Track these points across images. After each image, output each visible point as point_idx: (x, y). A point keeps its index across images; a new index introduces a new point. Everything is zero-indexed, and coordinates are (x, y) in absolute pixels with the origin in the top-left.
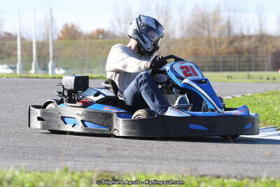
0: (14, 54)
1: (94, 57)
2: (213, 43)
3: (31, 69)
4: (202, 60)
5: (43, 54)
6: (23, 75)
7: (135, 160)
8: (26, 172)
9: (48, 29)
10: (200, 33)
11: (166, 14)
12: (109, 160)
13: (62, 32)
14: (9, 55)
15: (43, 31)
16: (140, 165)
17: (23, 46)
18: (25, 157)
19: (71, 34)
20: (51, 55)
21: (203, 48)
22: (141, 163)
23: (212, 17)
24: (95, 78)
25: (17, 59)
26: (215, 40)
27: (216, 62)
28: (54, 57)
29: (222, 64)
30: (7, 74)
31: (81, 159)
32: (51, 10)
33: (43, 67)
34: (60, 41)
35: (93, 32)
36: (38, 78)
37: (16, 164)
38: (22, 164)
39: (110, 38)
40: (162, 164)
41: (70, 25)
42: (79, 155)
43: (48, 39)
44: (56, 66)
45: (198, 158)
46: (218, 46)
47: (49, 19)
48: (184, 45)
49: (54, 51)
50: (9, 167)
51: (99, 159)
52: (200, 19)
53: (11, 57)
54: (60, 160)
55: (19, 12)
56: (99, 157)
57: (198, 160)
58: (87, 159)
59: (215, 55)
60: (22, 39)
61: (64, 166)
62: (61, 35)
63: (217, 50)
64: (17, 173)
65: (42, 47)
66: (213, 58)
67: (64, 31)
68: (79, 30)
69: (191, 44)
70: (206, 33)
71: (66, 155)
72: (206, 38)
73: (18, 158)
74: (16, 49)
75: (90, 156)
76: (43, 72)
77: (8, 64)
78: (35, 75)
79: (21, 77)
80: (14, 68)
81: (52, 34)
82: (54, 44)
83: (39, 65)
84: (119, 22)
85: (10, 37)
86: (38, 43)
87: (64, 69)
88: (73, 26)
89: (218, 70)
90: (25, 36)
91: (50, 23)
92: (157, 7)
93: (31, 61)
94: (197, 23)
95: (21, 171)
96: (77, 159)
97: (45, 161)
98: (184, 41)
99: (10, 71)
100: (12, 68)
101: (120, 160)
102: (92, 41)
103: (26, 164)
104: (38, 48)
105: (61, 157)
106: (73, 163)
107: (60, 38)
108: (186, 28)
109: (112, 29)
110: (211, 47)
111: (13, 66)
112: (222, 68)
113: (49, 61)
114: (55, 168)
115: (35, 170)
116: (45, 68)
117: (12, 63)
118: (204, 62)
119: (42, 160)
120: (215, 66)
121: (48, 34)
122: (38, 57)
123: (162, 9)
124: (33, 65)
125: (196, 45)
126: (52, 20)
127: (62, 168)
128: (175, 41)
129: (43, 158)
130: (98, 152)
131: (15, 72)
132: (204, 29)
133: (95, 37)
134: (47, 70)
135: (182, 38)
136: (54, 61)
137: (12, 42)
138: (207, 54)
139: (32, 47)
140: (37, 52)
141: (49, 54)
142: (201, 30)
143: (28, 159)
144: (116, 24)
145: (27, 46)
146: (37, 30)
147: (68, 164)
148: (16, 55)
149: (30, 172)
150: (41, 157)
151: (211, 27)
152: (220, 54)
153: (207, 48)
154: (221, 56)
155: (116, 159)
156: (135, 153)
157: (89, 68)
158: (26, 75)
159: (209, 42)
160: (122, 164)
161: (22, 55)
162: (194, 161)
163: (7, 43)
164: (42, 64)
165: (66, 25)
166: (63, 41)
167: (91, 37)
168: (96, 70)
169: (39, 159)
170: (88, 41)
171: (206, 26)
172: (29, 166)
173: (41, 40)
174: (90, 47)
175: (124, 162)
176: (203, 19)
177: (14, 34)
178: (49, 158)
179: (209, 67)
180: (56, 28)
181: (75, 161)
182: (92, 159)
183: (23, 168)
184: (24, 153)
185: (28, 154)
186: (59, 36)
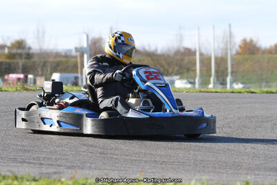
0: (194, 69)
1: (272, 72)
3: (210, 83)
5: (222, 68)
6: (203, 90)
9: (227, 42)
13: (240, 47)
14: (188, 70)
15: (222, 46)
17: (201, 61)
18: (206, 171)
19: (249, 48)
20: (229, 70)
24: (273, 93)
25: (196, 74)
28: (232, 72)
30: (187, 89)
31: (261, 173)
32: (230, 26)
33: (222, 82)
34: (238, 56)
35: (271, 47)
36: (217, 92)
37: (198, 178)
38: (204, 178)
41: (248, 40)
42: (259, 169)
43: (226, 54)
44: (234, 81)
47: (228, 34)
49: (232, 66)
50: (191, 180)
53: (191, 73)
54: (241, 174)
58: (268, 173)
60: (201, 54)
61: (245, 179)
62: (239, 50)
65: (221, 62)
67: (243, 46)
68: (258, 45)
73: (199, 172)
74: (195, 64)
75: (271, 170)
76: (221, 86)
77: (187, 78)
78: (214, 90)
79: (200, 92)
80: (193, 83)
81: (231, 50)
82: (233, 59)
83: (218, 80)
85: (189, 53)
86: (216, 59)
87: (242, 83)
88: (251, 41)
90: (203, 51)
91: (229, 38)
93: (210, 76)
96: (257, 172)
97: (225, 175)
99: (189, 86)
100: (191, 83)
102: (270, 56)
103: (208, 178)
104: (216, 63)
105: (240, 171)
106: (253, 177)
107: (238, 53)
111: (192, 81)
113: (227, 76)
114: (235, 181)
116: (224, 83)
117: (191, 78)
121: (226, 49)
122: (217, 72)
124: (212, 79)
126: (231, 35)
127: (243, 181)
129: (224, 171)
131: (194, 87)
133: (274, 52)
134: (226, 84)
136: (232, 76)
137: (191, 57)
139: (210, 63)
140: (215, 67)
141: (227, 69)
143: (208, 172)
145: (206, 61)
146: (216, 45)
147: (249, 177)
148: (195, 70)
150: (221, 171)
157: (267, 82)
158: (206, 90)
161: (201, 70)
163: (186, 58)
164: (220, 79)
165: (245, 40)
166: (241, 56)
167: (269, 51)
168: (274, 84)
169: (219, 172)
170: (266, 56)
172: (210, 180)
173: (220, 55)
174: (268, 62)
177: (193, 50)
178: (229, 172)
180: (235, 44)
181: (255, 175)
182: (272, 173)
183: (205, 182)
184: (204, 167)
185: (208, 167)
186: (237, 51)
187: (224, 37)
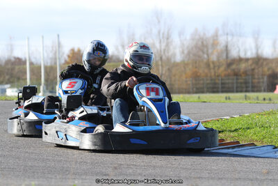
0: (24, 78)
2: (212, 66)
3: (39, 92)
4: (201, 82)
5: (51, 77)
7: (139, 177)
9: (56, 52)
10: (199, 57)
11: (168, 39)
13: (69, 56)
14: (19, 79)
15: (51, 55)
17: (32, 71)
18: (35, 176)
19: (78, 58)
20: (58, 79)
21: (202, 71)
23: (211, 42)
25: (26, 83)
26: (213, 63)
27: (215, 83)
29: (220, 86)
31: (88, 177)
32: (58, 36)
33: (51, 90)
37: (27, 183)
38: (33, 183)
39: (114, 61)
41: (76, 50)
42: (86, 174)
43: (56, 63)
45: (199, 176)
46: (216, 68)
47: (57, 44)
53: (21, 81)
54: (69, 179)
55: (28, 39)
56: (105, 175)
57: (199, 178)
58: (94, 178)
59: (213, 78)
60: (31, 64)
61: (72, 184)
62: (68, 60)
63: (215, 72)
65: (50, 71)
66: (212, 80)
67: (71, 56)
69: (191, 66)
70: (205, 56)
71: (74, 174)
72: (205, 61)
73: (29, 177)
74: (26, 73)
75: (97, 174)
76: (50, 94)
81: (59, 59)
83: (47, 89)
84: (123, 46)
85: (20, 62)
86: (46, 68)
88: (79, 51)
89: (217, 91)
90: (33, 60)
91: (57, 48)
92: (159, 32)
93: (40, 85)
94: (196, 47)
96: (84, 177)
97: (53, 180)
98: (184, 64)
104: (46, 72)
105: (68, 176)
106: (80, 181)
107: (66, 63)
108: (186, 52)
109: (116, 53)
110: (210, 69)
112: (220, 89)
113: (56, 84)
116: (53, 91)
119: (51, 178)
120: (214, 88)
121: (56, 59)
122: (46, 80)
123: (163, 34)
124: (41, 88)
125: (196, 67)
126: (59, 45)
129: (52, 176)
130: (104, 171)
132: (204, 53)
134: (55, 92)
137: (22, 66)
138: (207, 76)
139: (40, 72)
140: (45, 76)
141: (56, 78)
143: (38, 178)
144: (120, 48)
145: (36, 70)
146: (46, 55)
147: (76, 182)
148: (26, 79)
150: (50, 176)
151: (210, 51)
152: (218, 76)
153: (206, 71)
154: (220, 78)
156: (138, 171)
159: (208, 65)
161: (31, 79)
162: (194, 178)
163: (17, 67)
164: (50, 88)
165: (73, 50)
169: (48, 178)
171: (205, 50)
172: (39, 185)
173: (49, 64)
176: (202, 43)
177: (23, 59)
178: (58, 177)
179: (208, 88)
180: (63, 53)
181: (82, 179)
184: (34, 172)
185: (38, 173)
186: (66, 61)
187: (52, 47)
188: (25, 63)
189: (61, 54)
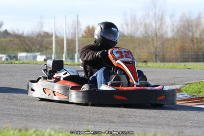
0: (50, 48)
2: (195, 41)
4: (187, 53)
5: (72, 47)
7: (138, 125)
8: (59, 133)
9: (75, 29)
10: (186, 34)
11: (162, 20)
12: (119, 125)
13: (85, 32)
14: (47, 48)
15: (72, 31)
16: (141, 128)
17: (57, 42)
18: (59, 122)
19: (92, 33)
20: (77, 49)
21: (188, 45)
22: (142, 127)
23: (195, 23)
25: (52, 51)
26: (197, 39)
27: (198, 55)
28: (79, 50)
29: (201, 57)
31: (98, 124)
32: (77, 16)
33: (71, 57)
34: (84, 39)
36: (67, 65)
37: (52, 127)
38: (56, 127)
40: (157, 128)
41: (91, 27)
42: (97, 121)
43: (75, 37)
45: (184, 124)
46: (199, 43)
47: (76, 23)
48: (174, 42)
49: (79, 45)
50: (47, 128)
51: (111, 124)
52: (186, 24)
53: (49, 50)
54: (84, 124)
55: (54, 18)
56: (112, 122)
57: (184, 126)
58: (103, 124)
59: (196, 50)
60: (56, 37)
61: (86, 128)
62: (84, 35)
63: (198, 46)
64: (53, 133)
65: (71, 42)
66: (195, 52)
67: (87, 31)
69: (179, 41)
70: (191, 34)
71: (88, 121)
72: (190, 37)
73: (53, 123)
74: (52, 44)
75: (106, 121)
76: (71, 61)
77: (46, 55)
80: (50, 58)
81: (78, 34)
82: (79, 41)
83: (68, 56)
84: (127, 25)
85: (48, 35)
86: (67, 40)
88: (93, 28)
89: (199, 61)
90: (58, 35)
91: (76, 25)
92: (155, 15)
93: (63, 53)
94: (184, 26)
95: (55, 131)
96: (96, 124)
97: (72, 125)
98: (174, 39)
101: (127, 125)
103: (59, 127)
104: (67, 43)
105: (84, 122)
106: (93, 126)
107: (83, 37)
108: (175, 30)
110: (194, 44)
112: (202, 59)
113: (75, 53)
115: (66, 131)
117: (49, 54)
118: (189, 55)
119: (71, 124)
120: (197, 58)
121: (75, 34)
122: (68, 50)
123: (158, 16)
124: (64, 55)
125: (183, 42)
126: (78, 22)
128: (168, 40)
129: (71, 122)
130: (111, 119)
132: (189, 31)
134: (74, 59)
135: (173, 38)
136: (79, 53)
137: (49, 39)
138: (191, 49)
139: (63, 43)
140: (67, 47)
141: (75, 48)
142: (187, 31)
143: (60, 123)
144: (125, 26)
145: (60, 42)
146: (68, 31)
147: (90, 127)
148: (52, 49)
149: (62, 132)
151: (194, 30)
152: (200, 49)
153: (191, 45)
154: (201, 51)
155: (124, 125)
156: (137, 120)
159: (192, 40)
160: (128, 128)
161: (56, 49)
162: (180, 126)
163: (45, 39)
164: (70, 55)
165: (88, 27)
166: (86, 39)
169: (68, 123)
171: (190, 29)
172: (61, 128)
173: (70, 38)
175: (130, 127)
176: (188, 24)
177: (51, 33)
178: (75, 123)
179: (192, 58)
180: (81, 30)
181: (94, 125)
182: (106, 124)
183: (57, 130)
184: (57, 119)
185: (60, 119)
186: (83, 35)
187: (73, 25)
188: (51, 36)
189: (79, 30)
